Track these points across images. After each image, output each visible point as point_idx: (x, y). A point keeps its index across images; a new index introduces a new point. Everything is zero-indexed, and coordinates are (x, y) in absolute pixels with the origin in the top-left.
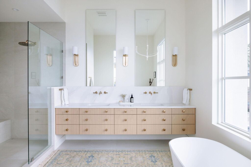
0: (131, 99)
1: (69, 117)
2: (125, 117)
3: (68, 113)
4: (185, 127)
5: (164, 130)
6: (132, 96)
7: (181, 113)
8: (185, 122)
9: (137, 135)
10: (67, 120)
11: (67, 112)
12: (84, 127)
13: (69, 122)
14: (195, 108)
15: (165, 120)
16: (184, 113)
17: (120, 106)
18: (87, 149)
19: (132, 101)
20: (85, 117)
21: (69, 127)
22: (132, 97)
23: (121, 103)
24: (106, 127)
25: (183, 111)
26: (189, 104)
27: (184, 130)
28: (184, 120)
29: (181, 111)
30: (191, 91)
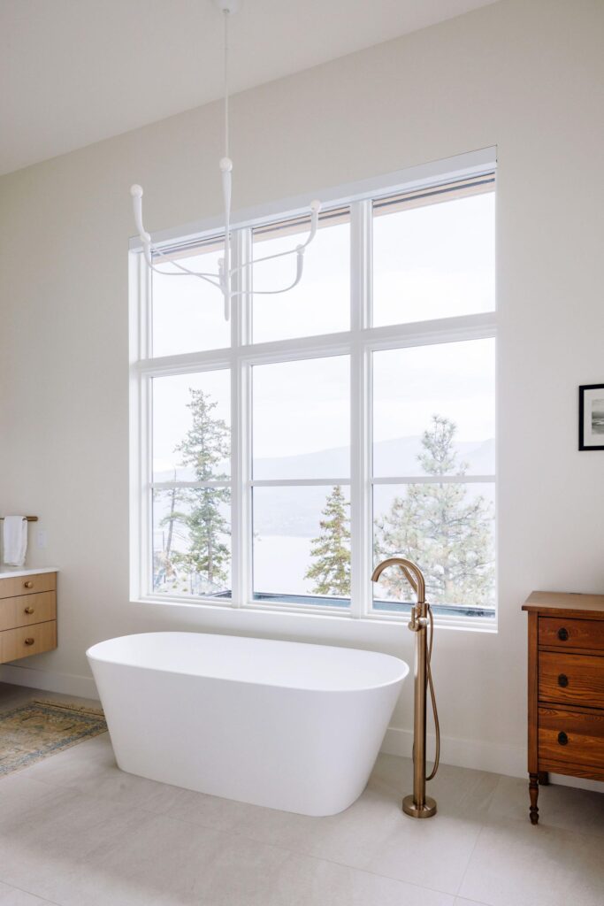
4: (30, 633)
8: (31, 619)
14: (56, 573)
16: (31, 591)
25: (26, 586)
26: (26, 565)
27: (29, 643)
28: (32, 612)
29: (21, 585)
30: (34, 523)
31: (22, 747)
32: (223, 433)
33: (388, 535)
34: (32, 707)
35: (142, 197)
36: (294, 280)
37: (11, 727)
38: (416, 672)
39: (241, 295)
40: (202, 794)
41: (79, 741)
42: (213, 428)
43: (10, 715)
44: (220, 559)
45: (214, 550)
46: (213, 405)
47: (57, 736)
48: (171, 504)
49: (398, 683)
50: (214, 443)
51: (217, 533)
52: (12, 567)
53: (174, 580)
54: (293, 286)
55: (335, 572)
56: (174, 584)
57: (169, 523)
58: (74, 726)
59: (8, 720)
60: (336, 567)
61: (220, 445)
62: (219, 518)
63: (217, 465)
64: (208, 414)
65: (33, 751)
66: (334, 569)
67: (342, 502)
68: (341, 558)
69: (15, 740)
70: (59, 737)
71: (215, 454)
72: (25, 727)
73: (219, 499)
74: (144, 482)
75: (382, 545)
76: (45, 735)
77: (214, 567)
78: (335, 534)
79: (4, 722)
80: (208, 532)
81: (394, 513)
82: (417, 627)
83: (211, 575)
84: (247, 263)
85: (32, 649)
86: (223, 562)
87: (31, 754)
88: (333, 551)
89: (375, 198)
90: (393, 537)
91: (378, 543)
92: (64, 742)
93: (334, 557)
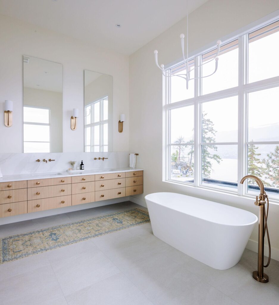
0: (82, 166)
1: (12, 193)
2: (83, 185)
3: (11, 188)
4: (135, 188)
5: (120, 193)
6: (82, 162)
7: (133, 176)
8: (136, 184)
9: (95, 202)
10: (9, 197)
11: (8, 186)
12: (35, 203)
13: (12, 200)
14: (143, 171)
15: (120, 184)
16: (136, 176)
17: (70, 174)
18: (39, 229)
19: (82, 168)
20: (35, 190)
21: (12, 206)
22: (82, 164)
23: (72, 171)
24: (62, 199)
25: (134, 174)
26: (135, 168)
27: (135, 191)
28: (135, 182)
29: (133, 174)
30: (137, 156)
31: (129, 222)
32: (209, 124)
33: (274, 160)
34: (135, 210)
35: (158, 54)
36: (214, 71)
37: (128, 215)
38: (259, 222)
39: (198, 79)
40: (176, 249)
41: (144, 223)
42: (206, 122)
43: (129, 211)
44: (207, 166)
45: (206, 163)
46: (206, 114)
47: (139, 220)
48: (191, 148)
49: (252, 224)
50: (206, 127)
51: (207, 158)
52: (132, 168)
53: (192, 173)
54: (214, 73)
55: (251, 173)
56: (192, 174)
57: (191, 154)
58: (145, 218)
59: (128, 213)
60: (251, 171)
61: (208, 127)
62: (207, 153)
63: (207, 134)
64: (204, 117)
65: (132, 224)
66: (250, 172)
67: (254, 148)
68: (253, 168)
69: (128, 219)
70: (139, 221)
71: (206, 131)
72: (132, 216)
73: (208, 147)
74: (167, 144)
75: (271, 164)
76: (136, 219)
77: (206, 169)
78: (251, 159)
79: (127, 213)
80: (204, 157)
81: (276, 152)
82: (258, 204)
83: (205, 172)
84: (200, 65)
85: (136, 193)
86: (209, 168)
87: (131, 225)
88: (250, 166)
89: (249, 33)
90: (276, 162)
91: (269, 163)
92: (141, 222)
93: (250, 168)
